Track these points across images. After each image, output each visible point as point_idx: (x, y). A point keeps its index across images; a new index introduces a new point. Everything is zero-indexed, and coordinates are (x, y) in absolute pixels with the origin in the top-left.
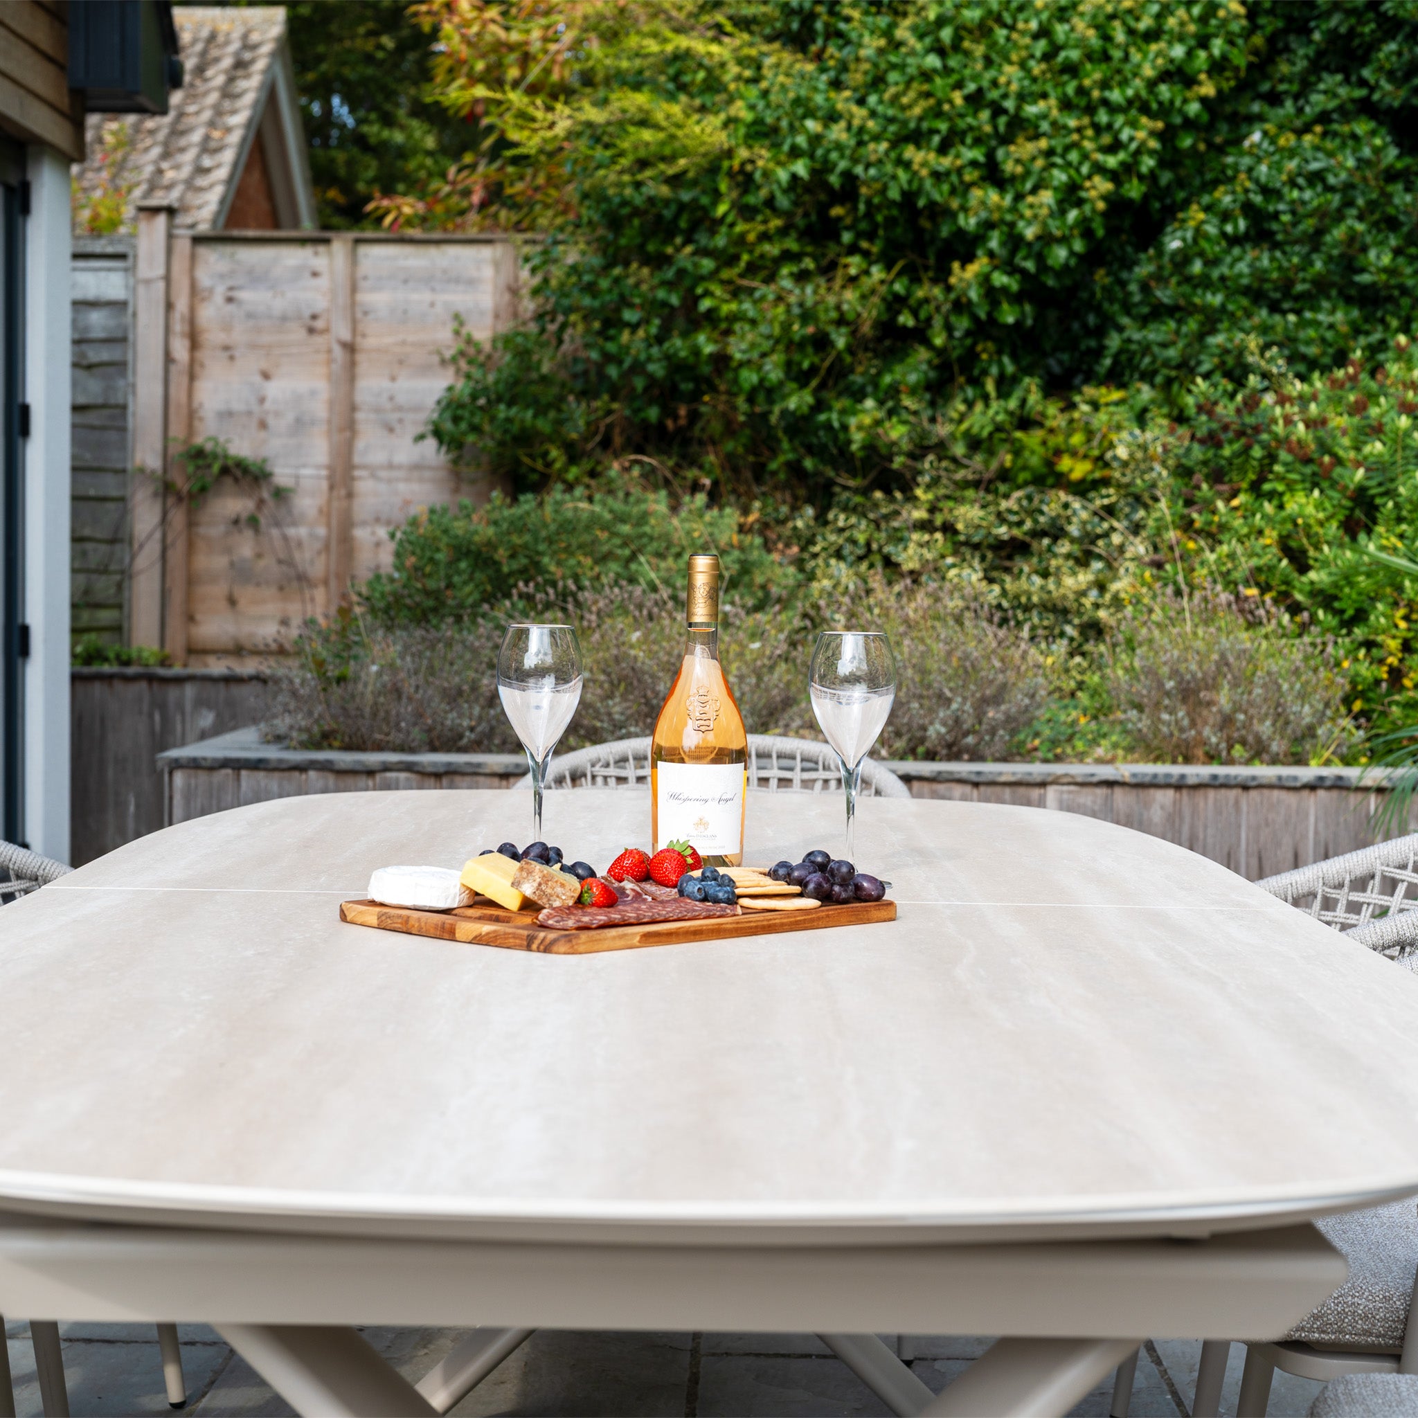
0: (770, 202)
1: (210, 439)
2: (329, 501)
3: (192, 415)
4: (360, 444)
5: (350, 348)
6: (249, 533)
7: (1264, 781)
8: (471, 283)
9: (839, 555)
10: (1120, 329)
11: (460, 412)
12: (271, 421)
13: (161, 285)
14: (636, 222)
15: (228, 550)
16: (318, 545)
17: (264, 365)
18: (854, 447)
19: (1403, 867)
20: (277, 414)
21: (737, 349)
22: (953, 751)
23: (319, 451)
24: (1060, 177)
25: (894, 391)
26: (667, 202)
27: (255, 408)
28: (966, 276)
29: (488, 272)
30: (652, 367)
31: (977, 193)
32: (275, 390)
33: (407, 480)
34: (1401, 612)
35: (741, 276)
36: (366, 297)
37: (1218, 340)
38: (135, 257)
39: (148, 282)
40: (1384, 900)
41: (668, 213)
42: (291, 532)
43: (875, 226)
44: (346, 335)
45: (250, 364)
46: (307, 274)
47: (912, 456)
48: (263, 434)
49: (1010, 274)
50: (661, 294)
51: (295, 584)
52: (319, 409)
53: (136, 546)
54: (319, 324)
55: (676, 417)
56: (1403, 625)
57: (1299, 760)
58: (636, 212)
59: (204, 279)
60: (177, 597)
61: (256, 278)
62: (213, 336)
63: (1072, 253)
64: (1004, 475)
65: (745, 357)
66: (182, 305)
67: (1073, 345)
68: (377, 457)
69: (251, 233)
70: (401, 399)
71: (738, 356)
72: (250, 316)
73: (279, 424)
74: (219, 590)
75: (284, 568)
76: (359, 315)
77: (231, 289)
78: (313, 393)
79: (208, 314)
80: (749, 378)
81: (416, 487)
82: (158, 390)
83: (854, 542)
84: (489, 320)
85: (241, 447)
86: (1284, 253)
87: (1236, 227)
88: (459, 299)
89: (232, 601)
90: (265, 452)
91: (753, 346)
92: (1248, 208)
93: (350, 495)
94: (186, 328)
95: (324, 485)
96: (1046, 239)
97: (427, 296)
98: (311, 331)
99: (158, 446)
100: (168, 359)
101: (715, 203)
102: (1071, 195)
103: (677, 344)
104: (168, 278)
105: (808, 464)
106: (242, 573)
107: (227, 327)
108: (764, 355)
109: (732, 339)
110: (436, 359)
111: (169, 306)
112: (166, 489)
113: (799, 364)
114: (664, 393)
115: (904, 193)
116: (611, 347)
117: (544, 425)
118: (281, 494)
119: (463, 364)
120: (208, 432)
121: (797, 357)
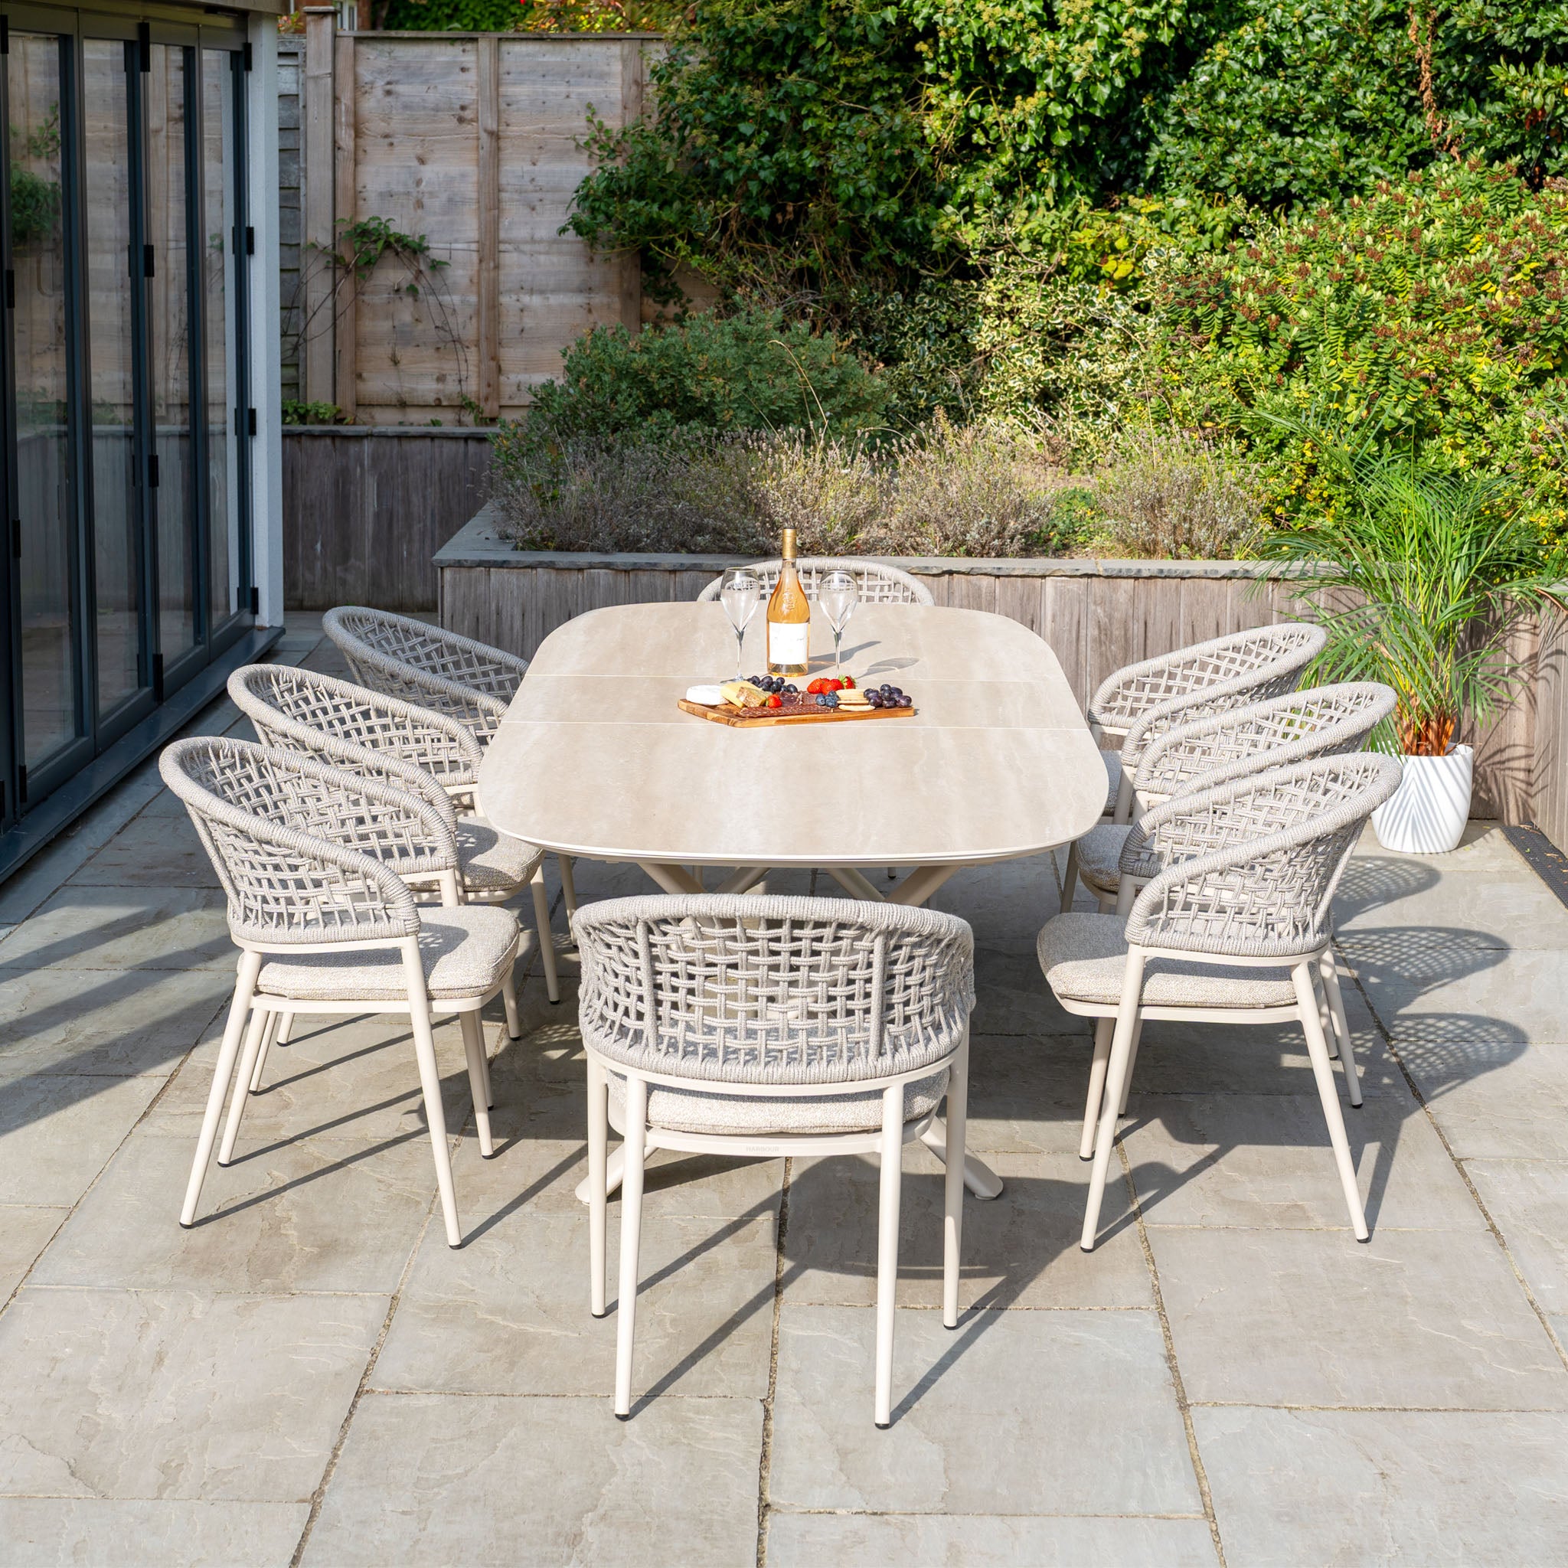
0: (863, 39)
1: (373, 219)
2: (479, 271)
3: (357, 196)
4: (505, 222)
5: (495, 136)
6: (409, 300)
7: (1195, 574)
8: (603, 76)
9: (924, 333)
10: (1160, 144)
11: (597, 204)
12: (426, 201)
13: (329, 80)
14: (749, 49)
15: (391, 316)
16: (470, 311)
17: (419, 150)
18: (935, 247)
19: (1211, 656)
20: (432, 194)
21: (838, 162)
22: (984, 551)
23: (469, 228)
24: (1103, 28)
25: (969, 200)
26: (775, 32)
27: (412, 189)
28: (1027, 107)
29: (617, 67)
30: (762, 174)
31: (1035, 40)
32: (428, 172)
33: (547, 253)
34: (1308, 445)
35: (841, 97)
36: (509, 90)
37: (1235, 159)
38: (305, 54)
39: (316, 78)
40: (1200, 674)
41: (777, 40)
42: (446, 299)
43: (952, 60)
44: (492, 125)
45: (407, 151)
46: (458, 70)
47: (984, 252)
48: (419, 211)
49: (1063, 104)
50: (772, 113)
51: (451, 345)
52: (469, 189)
53: (310, 314)
54: (468, 114)
55: (784, 213)
56: (1309, 454)
57: (1228, 555)
58: (749, 41)
59: (365, 75)
60: (346, 359)
61: (412, 73)
62: (374, 126)
63: (1114, 88)
64: (1062, 270)
65: (843, 172)
66: (346, 100)
67: (1123, 155)
68: (522, 233)
69: (406, 34)
70: (541, 181)
71: (837, 171)
72: (406, 107)
73: (434, 204)
74: (384, 351)
75: (442, 333)
76: (503, 106)
77: (389, 83)
78: (463, 176)
79: (371, 104)
80: (846, 189)
81: (555, 259)
82: (328, 174)
83: (937, 322)
84: (618, 110)
85: (401, 225)
86: (1293, 85)
87: (1256, 60)
88: (590, 91)
89: (395, 362)
90: (422, 229)
91: (850, 161)
92: (1265, 46)
93: (497, 267)
94: (352, 120)
95: (475, 257)
96: (1090, 80)
97: (563, 89)
98: (461, 120)
99: (329, 225)
100: (336, 146)
101: (816, 35)
102: (1112, 42)
103: (785, 155)
104: (334, 75)
105: (897, 258)
106: (403, 336)
107: (387, 118)
108: (858, 172)
109: (832, 154)
110: (573, 144)
111: (336, 99)
112: (336, 262)
113: (888, 177)
114: (776, 194)
115: (976, 39)
116: (729, 156)
117: (669, 216)
118: (436, 266)
119: (595, 149)
120: (370, 211)
121: (886, 172)
